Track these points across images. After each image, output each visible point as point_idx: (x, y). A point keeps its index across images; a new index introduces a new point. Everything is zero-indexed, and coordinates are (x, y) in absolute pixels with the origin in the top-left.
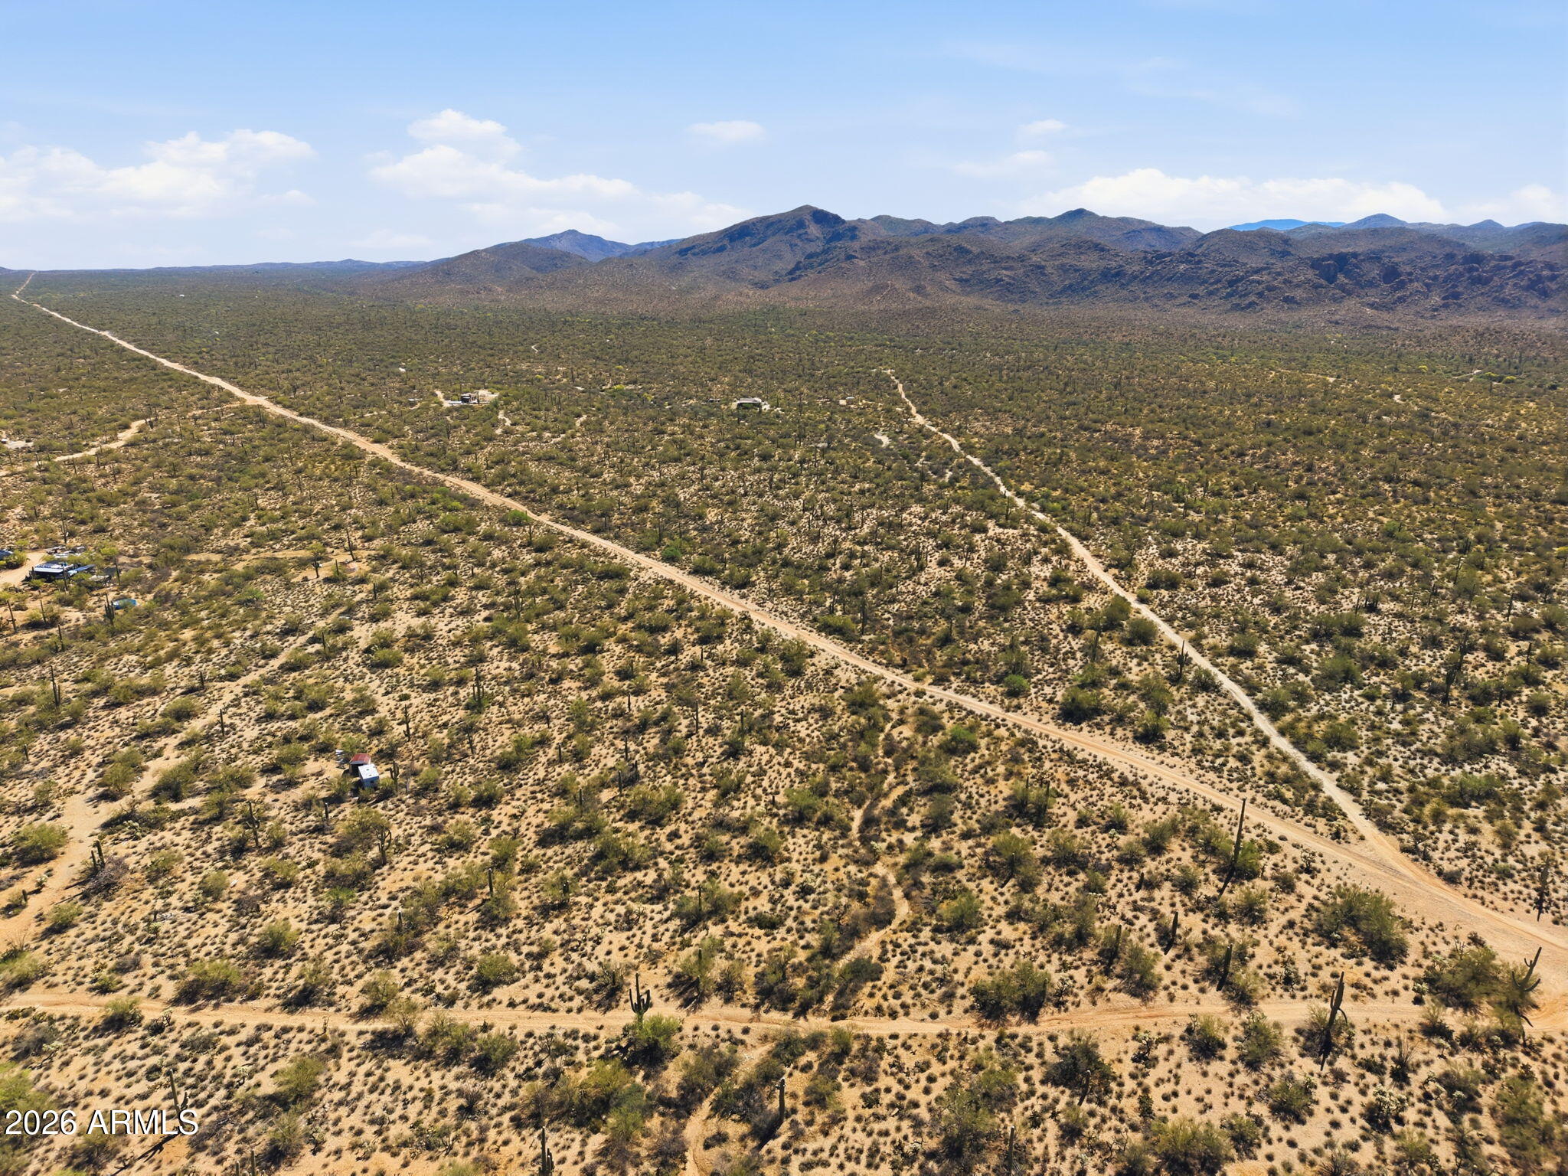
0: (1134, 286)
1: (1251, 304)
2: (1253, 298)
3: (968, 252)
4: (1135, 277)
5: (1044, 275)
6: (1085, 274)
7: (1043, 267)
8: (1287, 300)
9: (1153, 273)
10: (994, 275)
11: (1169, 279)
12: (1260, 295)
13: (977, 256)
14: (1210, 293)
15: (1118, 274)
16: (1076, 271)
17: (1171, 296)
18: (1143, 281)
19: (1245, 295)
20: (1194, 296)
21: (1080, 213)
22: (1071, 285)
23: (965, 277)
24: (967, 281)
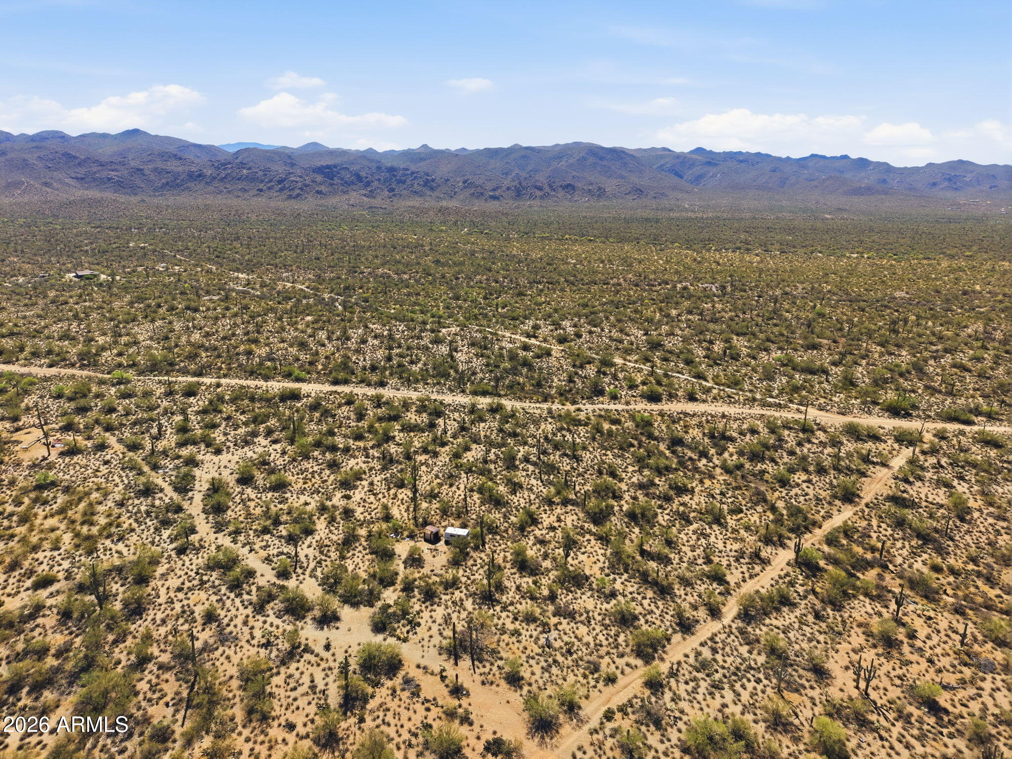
0: (216, 183)
1: (298, 195)
2: (298, 191)
3: (75, 157)
4: (215, 178)
5: (144, 175)
6: (176, 176)
7: (142, 170)
8: (319, 192)
9: (227, 175)
10: (104, 174)
11: (239, 179)
12: (301, 189)
13: (85, 161)
14: (269, 188)
15: (200, 175)
16: (168, 173)
17: (244, 190)
18: (222, 180)
19: (292, 189)
20: (261, 190)
21: (136, 132)
22: (167, 183)
23: (79, 176)
24: (82, 179)
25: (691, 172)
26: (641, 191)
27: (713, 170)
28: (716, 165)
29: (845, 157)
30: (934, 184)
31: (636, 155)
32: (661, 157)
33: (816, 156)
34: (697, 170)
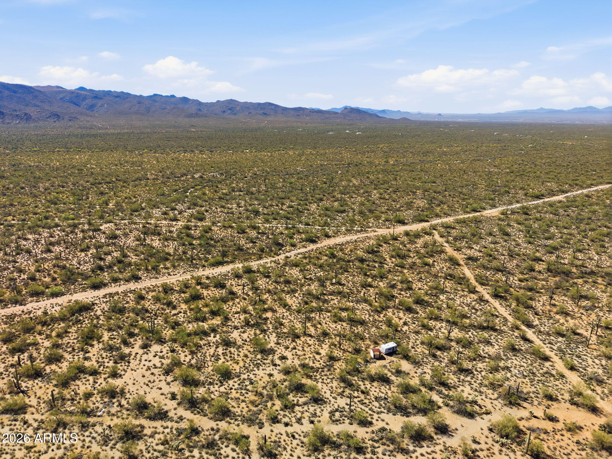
25: (84, 103)
26: (58, 116)
27: (100, 103)
28: (101, 99)
29: (173, 96)
30: (224, 112)
31: (42, 90)
32: (60, 92)
33: (157, 95)
34: (89, 102)
